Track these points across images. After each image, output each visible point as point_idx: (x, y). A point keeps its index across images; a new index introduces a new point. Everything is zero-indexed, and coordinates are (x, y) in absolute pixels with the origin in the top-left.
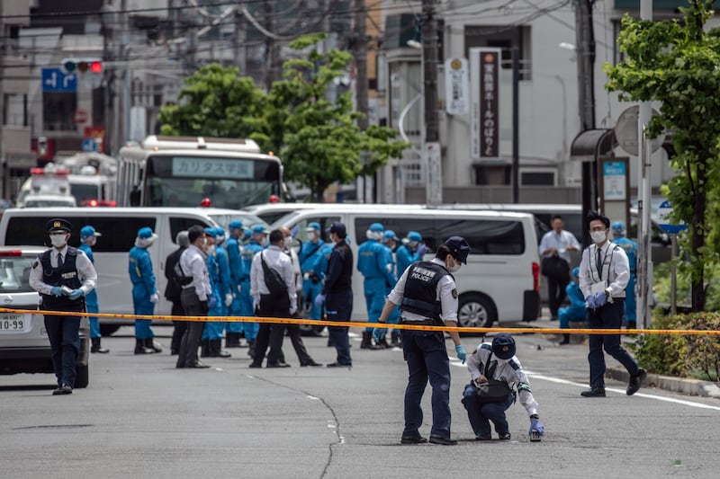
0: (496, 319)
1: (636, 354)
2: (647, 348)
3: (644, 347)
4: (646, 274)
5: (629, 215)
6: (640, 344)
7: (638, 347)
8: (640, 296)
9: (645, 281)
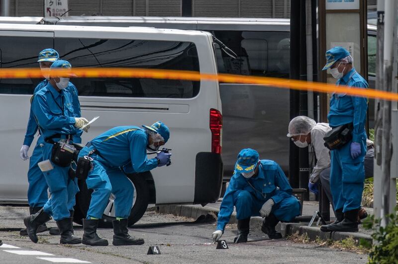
0: (153, 201)
1: (372, 254)
2: (390, 247)
3: (385, 244)
4: (390, 128)
5: (364, 33)
6: (379, 239)
7: (376, 243)
8: (379, 163)
9: (388, 140)
